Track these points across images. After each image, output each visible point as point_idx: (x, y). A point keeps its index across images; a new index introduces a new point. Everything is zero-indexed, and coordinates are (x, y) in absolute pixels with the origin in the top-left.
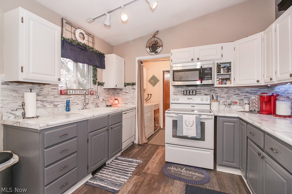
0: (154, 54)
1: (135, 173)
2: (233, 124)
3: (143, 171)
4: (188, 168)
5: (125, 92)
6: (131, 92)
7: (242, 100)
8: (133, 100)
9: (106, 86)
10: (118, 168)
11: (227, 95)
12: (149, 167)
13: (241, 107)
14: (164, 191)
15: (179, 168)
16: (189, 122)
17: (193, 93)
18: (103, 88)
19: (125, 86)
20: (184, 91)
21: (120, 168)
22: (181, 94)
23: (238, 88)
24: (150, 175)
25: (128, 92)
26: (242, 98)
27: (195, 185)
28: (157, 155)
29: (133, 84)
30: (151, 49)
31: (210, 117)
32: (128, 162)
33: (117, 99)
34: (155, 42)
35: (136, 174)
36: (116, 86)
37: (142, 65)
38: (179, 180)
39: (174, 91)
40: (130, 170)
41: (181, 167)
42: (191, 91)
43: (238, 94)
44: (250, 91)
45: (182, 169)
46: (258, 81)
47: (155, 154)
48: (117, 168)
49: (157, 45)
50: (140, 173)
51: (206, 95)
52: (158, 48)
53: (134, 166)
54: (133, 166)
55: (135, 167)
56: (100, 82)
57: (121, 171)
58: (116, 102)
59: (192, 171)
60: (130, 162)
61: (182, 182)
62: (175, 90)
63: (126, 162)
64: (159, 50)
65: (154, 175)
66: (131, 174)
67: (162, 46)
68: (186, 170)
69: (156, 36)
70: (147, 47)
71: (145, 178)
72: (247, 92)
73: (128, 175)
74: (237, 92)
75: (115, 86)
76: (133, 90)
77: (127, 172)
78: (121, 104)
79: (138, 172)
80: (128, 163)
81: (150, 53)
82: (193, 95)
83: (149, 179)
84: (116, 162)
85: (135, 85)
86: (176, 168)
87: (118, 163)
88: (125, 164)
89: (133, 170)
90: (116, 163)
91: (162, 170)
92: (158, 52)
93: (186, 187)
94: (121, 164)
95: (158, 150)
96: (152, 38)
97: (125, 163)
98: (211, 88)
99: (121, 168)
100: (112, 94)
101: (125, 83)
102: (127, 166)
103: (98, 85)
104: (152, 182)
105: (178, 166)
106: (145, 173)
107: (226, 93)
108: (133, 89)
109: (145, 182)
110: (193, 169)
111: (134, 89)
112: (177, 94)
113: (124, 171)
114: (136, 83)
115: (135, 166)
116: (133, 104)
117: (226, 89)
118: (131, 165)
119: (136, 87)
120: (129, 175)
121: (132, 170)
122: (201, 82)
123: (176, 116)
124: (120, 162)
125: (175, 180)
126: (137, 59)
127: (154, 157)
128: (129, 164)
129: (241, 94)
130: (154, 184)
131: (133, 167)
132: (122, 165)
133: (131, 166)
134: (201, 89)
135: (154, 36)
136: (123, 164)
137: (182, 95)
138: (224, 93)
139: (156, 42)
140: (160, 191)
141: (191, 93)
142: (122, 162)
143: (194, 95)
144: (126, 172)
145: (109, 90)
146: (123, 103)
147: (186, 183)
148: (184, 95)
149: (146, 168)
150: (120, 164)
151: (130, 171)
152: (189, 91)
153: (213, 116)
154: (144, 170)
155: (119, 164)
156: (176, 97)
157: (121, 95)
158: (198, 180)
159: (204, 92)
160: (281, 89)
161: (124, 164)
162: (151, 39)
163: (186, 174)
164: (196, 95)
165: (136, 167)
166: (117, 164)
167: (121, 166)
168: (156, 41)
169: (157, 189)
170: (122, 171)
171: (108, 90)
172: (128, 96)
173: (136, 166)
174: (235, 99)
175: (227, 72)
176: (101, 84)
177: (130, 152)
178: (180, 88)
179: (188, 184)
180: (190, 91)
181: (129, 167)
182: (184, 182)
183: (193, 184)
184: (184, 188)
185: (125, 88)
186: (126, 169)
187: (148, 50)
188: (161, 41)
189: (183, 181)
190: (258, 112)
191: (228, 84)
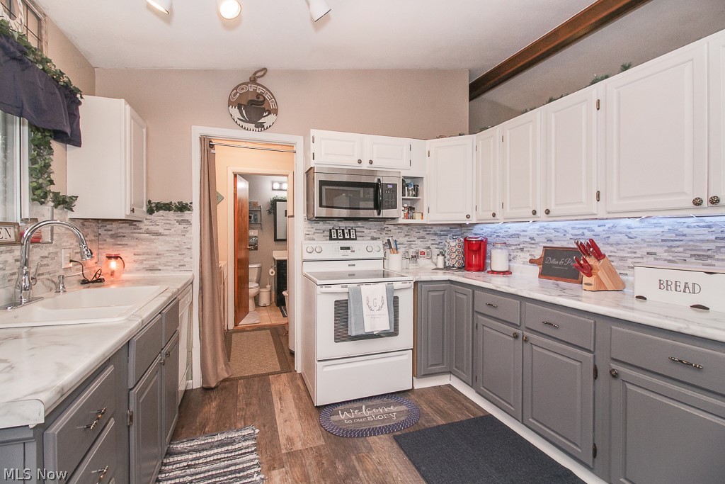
0: (255, 129)
1: (266, 466)
2: (441, 293)
3: (284, 451)
4: (370, 403)
5: (148, 232)
6: (173, 230)
7: (429, 248)
8: (181, 257)
9: (82, 210)
10: (202, 475)
11: (407, 238)
12: (288, 436)
13: (430, 260)
14: (366, 471)
15: (355, 409)
16: (375, 301)
17: (350, 235)
18: (71, 215)
19: (150, 211)
20: (330, 230)
21: (210, 473)
22: (324, 239)
23: (424, 227)
24: (308, 452)
25: (161, 231)
26: (429, 243)
27: (407, 431)
28: (280, 399)
29: (183, 208)
30: (244, 111)
31: (408, 285)
32: (218, 447)
33: (117, 257)
34: (258, 98)
35: (272, 468)
36: (133, 211)
37: (212, 151)
38: (375, 435)
39: (308, 231)
40: (245, 465)
41: (356, 405)
42: (346, 231)
43: (423, 238)
44: (438, 232)
45: (360, 409)
46: (468, 217)
47: (275, 399)
48: (198, 477)
49: (263, 106)
50: (280, 459)
51: (374, 239)
52: (265, 114)
53: (247, 450)
54: (243, 451)
55: (252, 452)
56: (61, 194)
57: (222, 479)
58: (114, 264)
59: (380, 406)
60: (227, 444)
61: (382, 436)
62: (309, 228)
63: (211, 448)
64: (268, 120)
65: (318, 448)
66: (258, 473)
67: (276, 112)
68: (370, 407)
69: (259, 81)
70: (230, 103)
71: (302, 466)
72: (436, 234)
73: (253, 479)
74: (422, 233)
75: (128, 212)
76: (182, 227)
77: (242, 474)
78: (130, 272)
79: (274, 459)
80: (223, 449)
81: (239, 122)
82: (350, 239)
83: (314, 463)
84: (179, 462)
85: (189, 210)
86: (349, 412)
87: (190, 463)
88: (215, 457)
89: (256, 461)
90: (182, 465)
91: (323, 429)
92: (266, 125)
93: (397, 441)
94: (201, 461)
95: (273, 386)
96: (248, 83)
97: (212, 452)
98: (381, 225)
99: (214, 472)
100: (93, 238)
101: (149, 202)
102: (228, 459)
103: (56, 207)
104: (325, 465)
105: (347, 406)
106: (291, 454)
107: (406, 235)
108: (180, 222)
109: (310, 473)
110: (378, 401)
111: (188, 222)
112: (314, 237)
113: (230, 476)
114: (193, 206)
115: (250, 450)
116: (182, 268)
117: (406, 228)
118: (235, 450)
119: (194, 216)
120: (258, 478)
121: (252, 463)
122: (379, 214)
123: (346, 290)
124: (190, 457)
125: (367, 438)
126: (198, 131)
127: (277, 407)
128: (227, 452)
129: (427, 237)
130: (335, 468)
131: (245, 453)
132: (207, 463)
133: (240, 452)
134: (363, 227)
135: (253, 80)
136: (208, 459)
137: (327, 240)
138: (403, 234)
139: (261, 99)
140: (361, 474)
141: (346, 235)
142: (198, 455)
143: (353, 239)
144: (238, 475)
145: (86, 223)
146: (141, 267)
147: (392, 435)
148: (331, 239)
149: (282, 440)
150: (197, 462)
151: (249, 468)
152: (341, 231)
153: (412, 282)
154: (283, 447)
155: (195, 464)
156: (314, 244)
157: (131, 243)
158: (403, 419)
159: (370, 233)
160: (485, 230)
161: (212, 458)
162: (246, 84)
163: (376, 416)
164: (356, 239)
165: (255, 450)
166: (189, 467)
167: (207, 468)
168: (261, 94)
169: (352, 475)
170: (226, 478)
171: (83, 225)
172: (160, 245)
173: (253, 449)
174: (419, 245)
175: (414, 196)
176: (64, 202)
177: (198, 419)
178: (321, 223)
179: (394, 434)
180: (343, 230)
181: (234, 457)
182: (386, 433)
183: (401, 430)
184: (395, 445)
185: (149, 217)
186: (233, 468)
187: (235, 112)
188: (274, 98)
189: (382, 433)
190: (459, 268)
191: (417, 220)
